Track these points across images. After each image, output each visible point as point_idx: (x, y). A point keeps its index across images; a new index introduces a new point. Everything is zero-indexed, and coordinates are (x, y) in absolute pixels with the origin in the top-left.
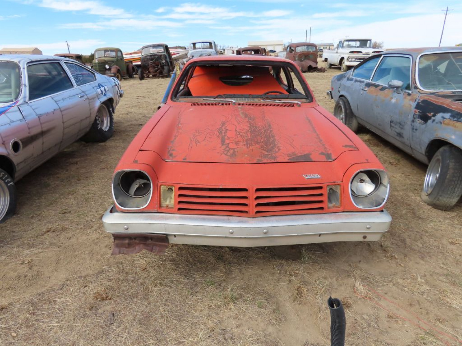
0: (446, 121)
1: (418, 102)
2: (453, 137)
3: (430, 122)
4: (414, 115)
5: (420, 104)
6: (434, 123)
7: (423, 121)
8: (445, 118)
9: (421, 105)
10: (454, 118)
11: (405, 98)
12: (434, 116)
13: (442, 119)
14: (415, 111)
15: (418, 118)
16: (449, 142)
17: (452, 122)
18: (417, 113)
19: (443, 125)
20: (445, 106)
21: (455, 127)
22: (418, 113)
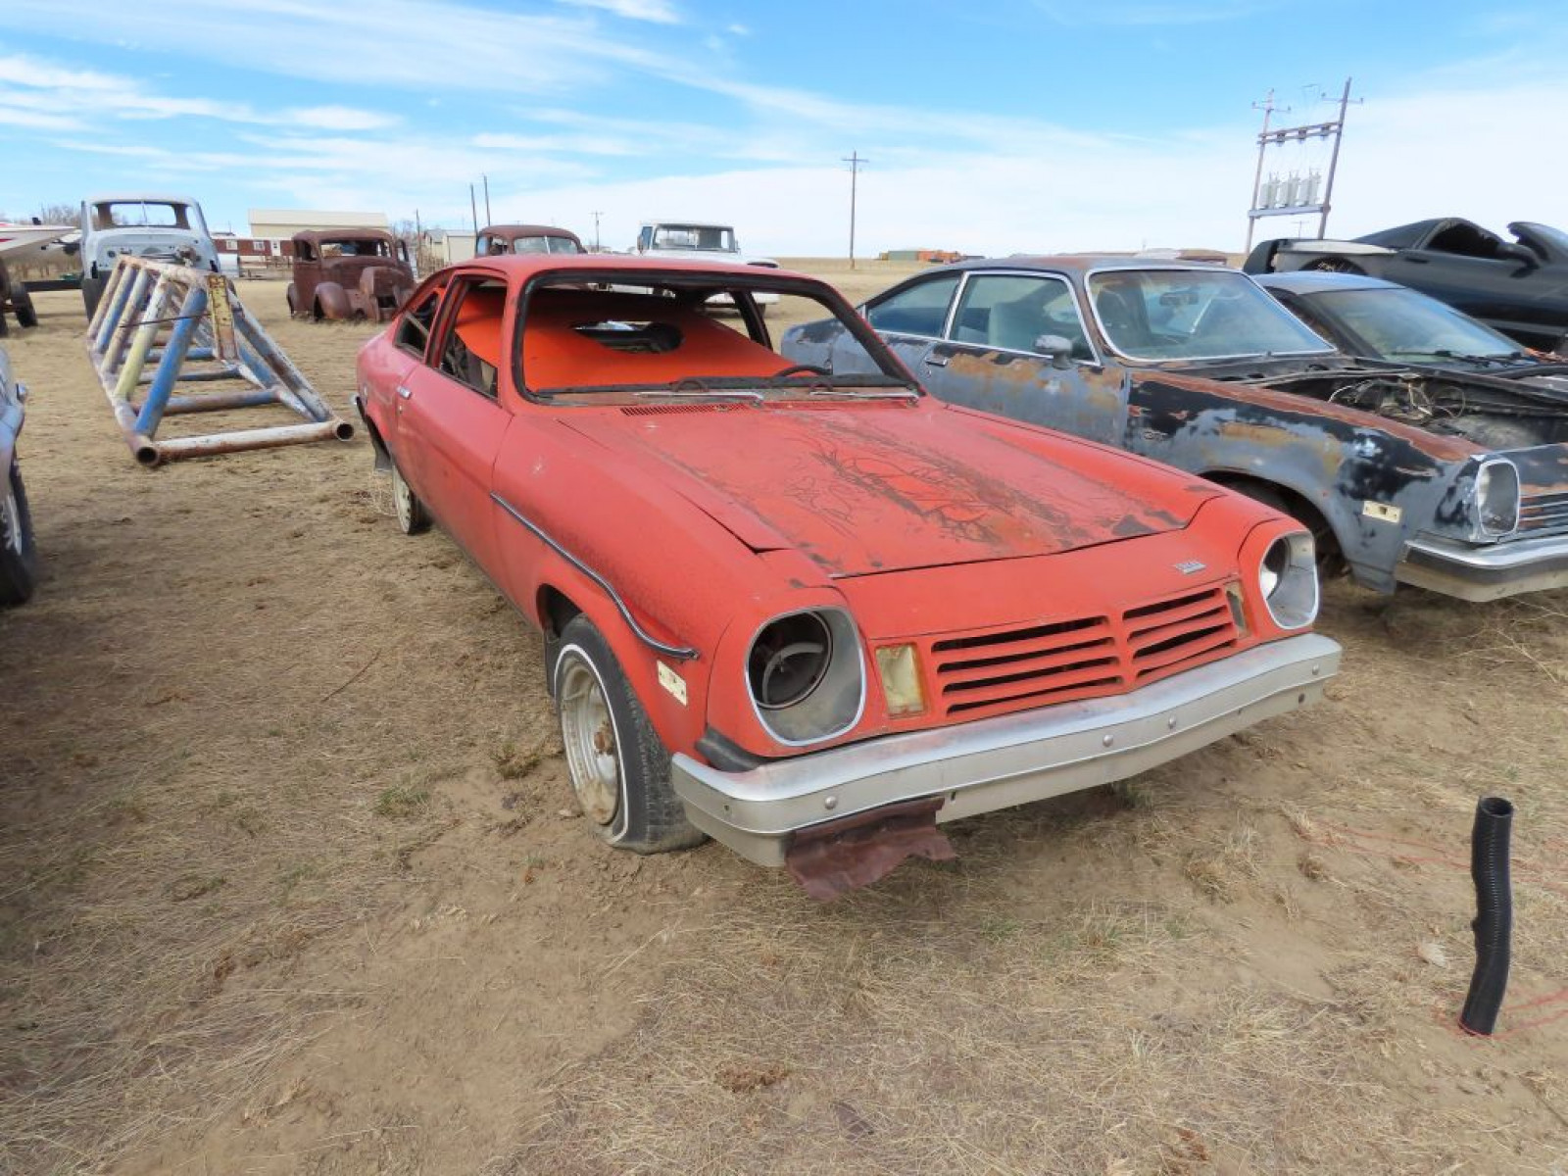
0: (1231, 427)
1: (1132, 389)
2: (1259, 462)
3: (1181, 433)
4: (1129, 421)
5: (1141, 391)
6: (1195, 434)
7: (1162, 431)
8: (1225, 421)
9: (1141, 395)
10: (1248, 419)
11: (1087, 379)
12: (1192, 416)
13: (1217, 423)
14: (1131, 410)
15: (1145, 426)
16: (1250, 473)
17: (1246, 429)
18: (1137, 413)
19: (1223, 438)
20: (1212, 392)
21: (1258, 437)
22: (1141, 415)
